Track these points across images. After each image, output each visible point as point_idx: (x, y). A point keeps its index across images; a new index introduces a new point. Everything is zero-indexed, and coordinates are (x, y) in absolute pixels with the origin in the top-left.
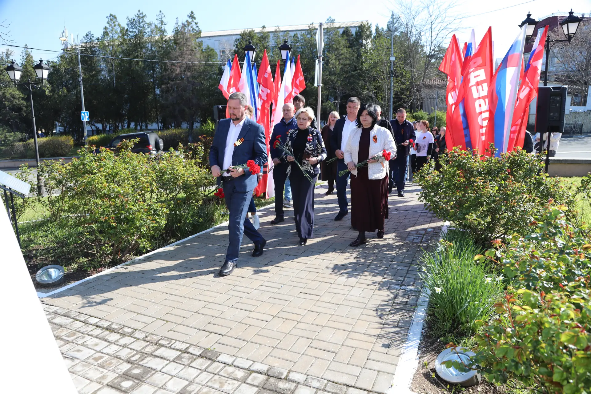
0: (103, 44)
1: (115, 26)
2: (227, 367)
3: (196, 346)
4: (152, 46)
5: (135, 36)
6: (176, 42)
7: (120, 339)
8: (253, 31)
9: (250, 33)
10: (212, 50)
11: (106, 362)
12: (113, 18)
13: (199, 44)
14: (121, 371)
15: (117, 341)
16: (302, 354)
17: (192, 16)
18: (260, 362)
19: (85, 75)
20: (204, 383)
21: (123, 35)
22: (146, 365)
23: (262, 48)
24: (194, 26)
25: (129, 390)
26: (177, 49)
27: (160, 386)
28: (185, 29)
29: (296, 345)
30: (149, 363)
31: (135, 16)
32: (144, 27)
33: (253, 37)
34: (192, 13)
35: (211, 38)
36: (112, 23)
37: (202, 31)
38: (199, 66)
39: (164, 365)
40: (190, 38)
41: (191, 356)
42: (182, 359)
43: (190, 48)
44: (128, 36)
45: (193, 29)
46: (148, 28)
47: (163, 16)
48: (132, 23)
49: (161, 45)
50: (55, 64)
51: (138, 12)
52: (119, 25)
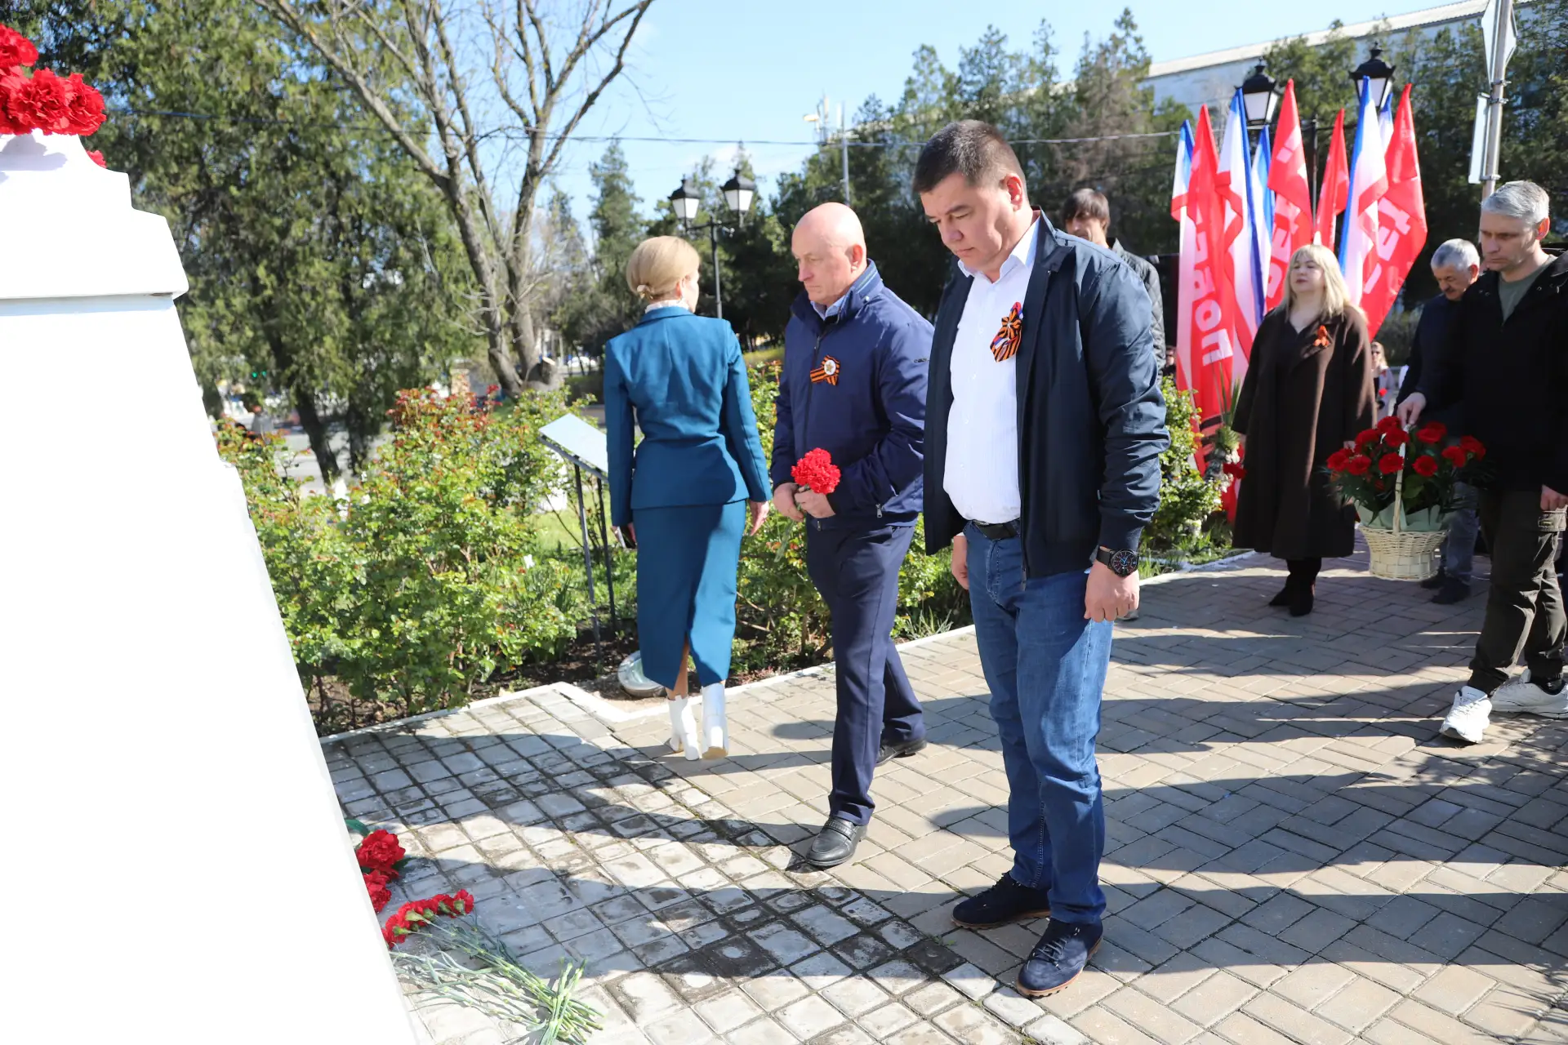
0: (903, 120)
1: (932, 72)
2: (966, 1005)
3: (905, 921)
4: (1020, 112)
5: (980, 93)
6: (1081, 98)
7: (732, 858)
8: (1303, 41)
9: (1292, 47)
10: (1180, 108)
11: (677, 909)
12: (927, 53)
13: (1145, 95)
14: (699, 943)
15: (724, 862)
16: (1211, 1030)
17: (1126, 22)
18: (1065, 1017)
19: (859, 199)
20: (883, 1036)
21: (950, 93)
22: (760, 943)
23: (1328, 86)
24: (1132, 48)
25: (695, 996)
26: (1084, 115)
27: (770, 1008)
28: (1106, 60)
29: (1198, 993)
30: (772, 939)
31: (981, 41)
32: (1000, 67)
33: (1301, 58)
34: (1127, 12)
35: (1182, 76)
36: (924, 67)
37: (1154, 60)
38: (1142, 155)
39: (806, 953)
40: (1118, 81)
41: (882, 946)
42: (856, 951)
43: (1118, 108)
44: (961, 95)
45: (1129, 57)
46: (1011, 66)
47: (1049, 31)
48: (971, 61)
49: (1042, 109)
50: (797, 179)
51: (986, 31)
52: (941, 69)
